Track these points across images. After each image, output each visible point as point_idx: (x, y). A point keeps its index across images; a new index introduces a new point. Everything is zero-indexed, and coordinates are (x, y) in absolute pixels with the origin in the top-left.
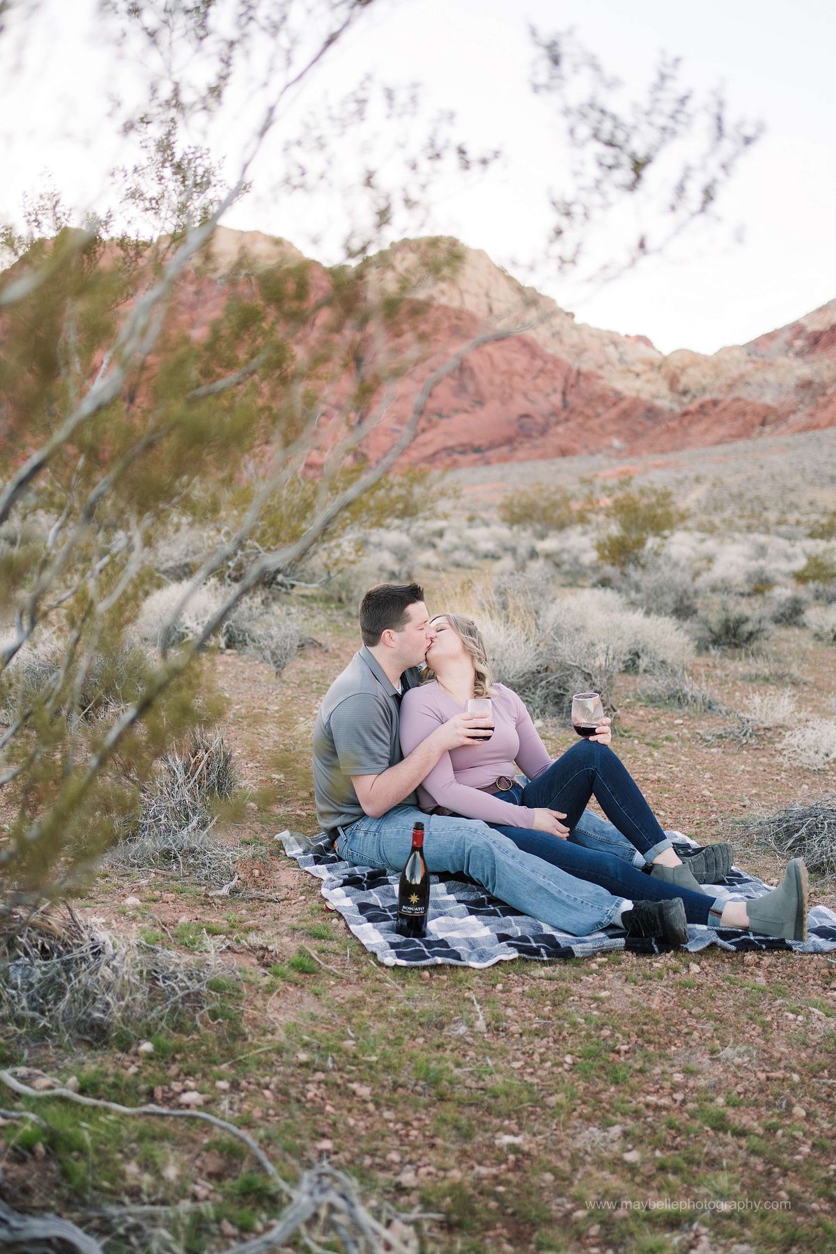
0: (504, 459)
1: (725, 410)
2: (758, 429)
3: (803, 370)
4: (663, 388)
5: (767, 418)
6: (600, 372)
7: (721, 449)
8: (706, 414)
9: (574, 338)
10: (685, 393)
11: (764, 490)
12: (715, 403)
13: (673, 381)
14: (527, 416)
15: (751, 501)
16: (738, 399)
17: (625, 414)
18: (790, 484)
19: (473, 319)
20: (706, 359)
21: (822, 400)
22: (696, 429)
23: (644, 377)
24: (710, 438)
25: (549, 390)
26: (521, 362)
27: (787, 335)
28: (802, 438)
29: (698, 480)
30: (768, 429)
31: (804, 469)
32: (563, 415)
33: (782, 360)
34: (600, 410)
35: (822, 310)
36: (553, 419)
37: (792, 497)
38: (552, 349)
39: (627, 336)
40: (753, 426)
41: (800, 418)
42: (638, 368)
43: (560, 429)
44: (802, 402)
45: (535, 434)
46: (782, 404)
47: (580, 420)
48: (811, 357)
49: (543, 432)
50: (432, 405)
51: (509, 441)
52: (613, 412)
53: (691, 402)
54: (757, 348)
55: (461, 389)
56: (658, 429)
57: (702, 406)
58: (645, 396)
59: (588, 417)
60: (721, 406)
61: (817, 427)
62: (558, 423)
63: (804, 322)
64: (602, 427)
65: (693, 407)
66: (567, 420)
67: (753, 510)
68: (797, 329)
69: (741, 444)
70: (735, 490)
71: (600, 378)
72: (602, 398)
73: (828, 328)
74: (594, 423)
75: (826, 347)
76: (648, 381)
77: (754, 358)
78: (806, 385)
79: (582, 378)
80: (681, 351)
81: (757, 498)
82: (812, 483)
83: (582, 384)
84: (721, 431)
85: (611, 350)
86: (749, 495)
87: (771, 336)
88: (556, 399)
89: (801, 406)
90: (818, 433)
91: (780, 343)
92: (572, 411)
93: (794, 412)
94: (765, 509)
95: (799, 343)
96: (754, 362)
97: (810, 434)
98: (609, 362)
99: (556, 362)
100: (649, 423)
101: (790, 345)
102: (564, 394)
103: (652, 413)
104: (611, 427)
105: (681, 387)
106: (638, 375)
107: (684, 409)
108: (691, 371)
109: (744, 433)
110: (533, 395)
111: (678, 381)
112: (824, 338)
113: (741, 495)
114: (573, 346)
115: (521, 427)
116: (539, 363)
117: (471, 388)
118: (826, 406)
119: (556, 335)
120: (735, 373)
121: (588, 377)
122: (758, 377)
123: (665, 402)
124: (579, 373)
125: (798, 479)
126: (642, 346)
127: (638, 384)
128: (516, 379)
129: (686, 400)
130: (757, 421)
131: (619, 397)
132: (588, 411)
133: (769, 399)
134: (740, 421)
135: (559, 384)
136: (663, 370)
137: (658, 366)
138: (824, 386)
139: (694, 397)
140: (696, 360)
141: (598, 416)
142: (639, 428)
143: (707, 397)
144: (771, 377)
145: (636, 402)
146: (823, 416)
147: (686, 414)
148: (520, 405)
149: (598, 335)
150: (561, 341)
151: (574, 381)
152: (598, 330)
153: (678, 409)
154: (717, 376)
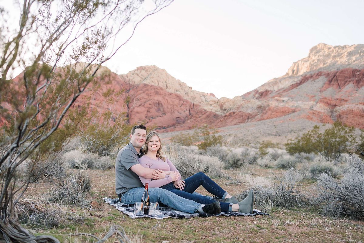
0: (172, 131)
1: (237, 115)
2: (247, 120)
3: (259, 103)
4: (218, 109)
5: (249, 117)
6: (200, 104)
7: (236, 126)
8: (231, 116)
9: (192, 94)
10: (225, 110)
11: (249, 138)
12: (234, 113)
13: (221, 107)
14: (179, 117)
15: (246, 141)
16: (241, 112)
17: (208, 117)
18: (257, 136)
19: (161, 89)
20: (231, 100)
21: (264, 111)
22: (228, 121)
23: (213, 106)
24: (233, 123)
25: (185, 110)
26: (177, 101)
27: (253, 93)
28: (260, 122)
29: (230, 135)
30: (249, 120)
31: (260, 132)
32: (190, 117)
33: (252, 100)
34: (200, 115)
35: (263, 86)
36: (186, 118)
37: (257, 140)
38: (185, 98)
39: (207, 94)
40: (245, 119)
41: (259, 117)
42: (211, 103)
43: (189, 121)
44: (259, 112)
45: (181, 123)
46: (253, 113)
47: (195, 118)
48: (261, 99)
49: (184, 122)
50: (149, 114)
51: (174, 125)
52: (204, 116)
53: (227, 113)
54: (245, 96)
55: (159, 110)
56: (218, 121)
57: (230, 114)
58: (213, 111)
59: (197, 117)
60: (236, 114)
61: (263, 119)
62: (188, 120)
63: (258, 89)
64: (201, 120)
65: (227, 114)
66: (191, 118)
67: (246, 144)
68: (256, 91)
69: (242, 125)
70: (241, 138)
71: (200, 106)
72: (201, 112)
73: (265, 91)
74: (199, 119)
75: (265, 96)
76: (214, 107)
77: (244, 99)
78: (260, 107)
79: (194, 106)
80: (223, 97)
81: (248, 140)
82: (263, 136)
83: (195, 108)
84: (236, 121)
85: (203, 98)
86: (245, 139)
87: (249, 93)
88: (187, 112)
89: (259, 113)
90: (264, 121)
91: (251, 95)
92: (192, 116)
93: (257, 115)
94: (250, 143)
95: (257, 95)
96: (244, 101)
97: (262, 121)
98: (202, 102)
99: (187, 101)
100: (215, 119)
101: (254, 96)
102: (189, 111)
103: (216, 116)
104: (204, 120)
105: (224, 108)
106: (211, 105)
107: (225, 115)
108: (226, 104)
109: (243, 122)
110: (180, 111)
111: (223, 107)
112: (264, 94)
113: (243, 139)
114: (191, 97)
115: (177, 121)
116: (182, 102)
117: (162, 110)
118: (266, 113)
119: (187, 93)
120: (239, 104)
121: (196, 106)
122: (246, 105)
123: (219, 113)
124: (194, 105)
125: (259, 134)
126: (212, 96)
127: (211, 107)
128: (175, 107)
129: (225, 112)
130: (246, 118)
131: (206, 111)
132: (197, 116)
133: (249, 111)
134: (241, 118)
135: (188, 108)
136: (218, 103)
137: (217, 102)
138: (265, 107)
139: (228, 111)
140: (228, 100)
141: (200, 117)
142: (212, 121)
143: (232, 111)
144: (250, 105)
145: (211, 113)
146: (265, 116)
147: (226, 116)
148: (176, 114)
149: (199, 93)
150: (188, 95)
151: (192, 107)
152: (199, 92)
153: (223, 115)
154: (234, 105)
